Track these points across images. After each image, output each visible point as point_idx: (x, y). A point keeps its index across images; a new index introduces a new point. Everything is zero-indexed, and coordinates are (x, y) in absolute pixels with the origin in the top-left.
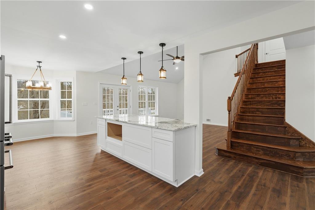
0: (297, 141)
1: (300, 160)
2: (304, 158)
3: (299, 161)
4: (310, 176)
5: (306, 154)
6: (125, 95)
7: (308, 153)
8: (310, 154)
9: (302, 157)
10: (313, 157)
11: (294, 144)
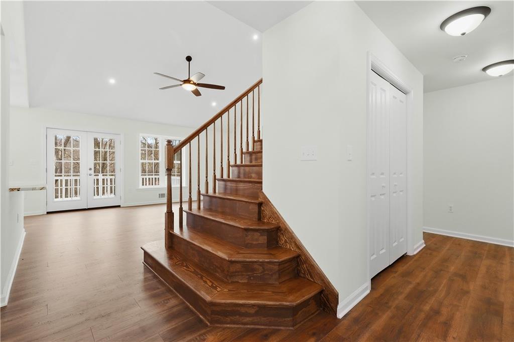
0: (261, 235)
1: (240, 281)
2: (248, 275)
3: (238, 282)
4: (227, 324)
5: (256, 266)
6: (108, 150)
7: (260, 265)
8: (263, 268)
9: (244, 274)
10: (272, 275)
11: (254, 243)
